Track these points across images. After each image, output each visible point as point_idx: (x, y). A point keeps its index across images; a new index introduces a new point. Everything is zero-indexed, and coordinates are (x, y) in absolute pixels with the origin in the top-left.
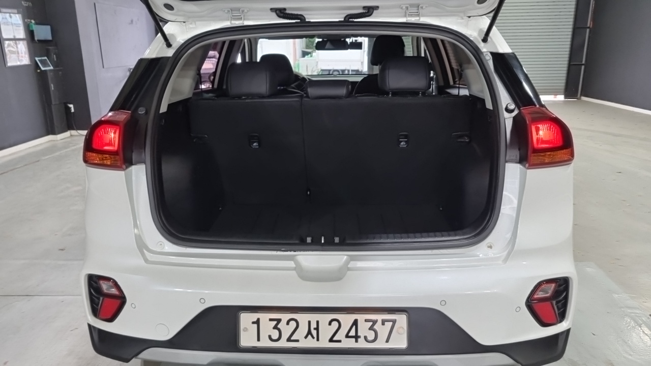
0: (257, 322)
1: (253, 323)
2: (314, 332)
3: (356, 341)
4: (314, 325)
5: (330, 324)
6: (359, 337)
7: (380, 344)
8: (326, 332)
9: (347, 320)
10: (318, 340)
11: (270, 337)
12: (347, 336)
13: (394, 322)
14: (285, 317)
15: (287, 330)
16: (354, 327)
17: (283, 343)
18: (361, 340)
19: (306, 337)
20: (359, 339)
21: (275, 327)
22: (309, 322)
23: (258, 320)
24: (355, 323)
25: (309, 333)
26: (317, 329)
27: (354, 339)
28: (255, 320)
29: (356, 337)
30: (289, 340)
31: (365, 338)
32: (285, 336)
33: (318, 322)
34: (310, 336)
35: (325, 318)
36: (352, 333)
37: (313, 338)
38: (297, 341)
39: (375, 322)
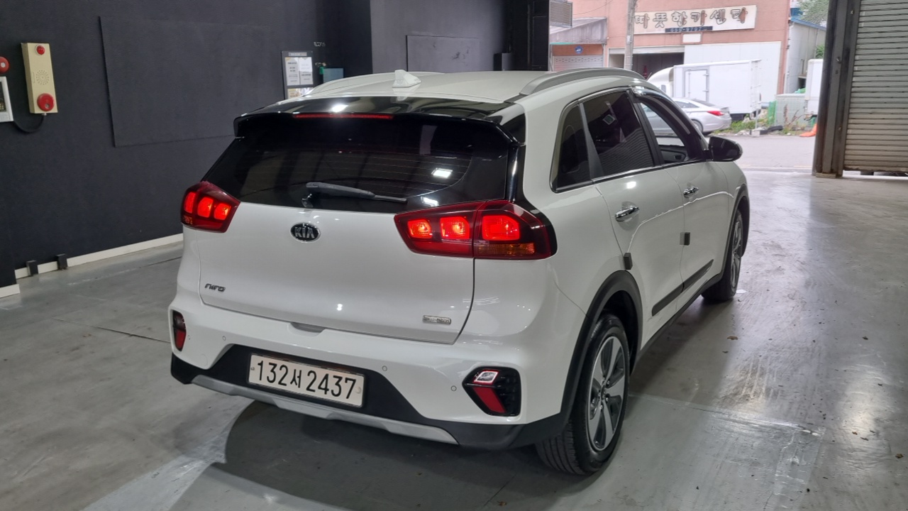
0: (261, 364)
1: (259, 364)
2: (297, 380)
3: (326, 393)
4: (297, 374)
5: (309, 375)
6: (328, 390)
7: (342, 399)
8: (306, 380)
9: (321, 372)
10: (299, 387)
11: (268, 378)
12: (320, 388)
13: (354, 381)
14: (280, 363)
15: (280, 374)
16: (325, 381)
17: (275, 385)
18: (329, 392)
19: (291, 383)
20: (328, 392)
21: (272, 371)
22: (295, 371)
23: (262, 362)
24: (326, 377)
25: (294, 380)
26: (299, 377)
27: (324, 391)
28: (260, 362)
29: (326, 390)
30: (280, 383)
31: (332, 391)
32: (278, 379)
33: (301, 371)
34: (294, 382)
35: (306, 368)
36: (323, 386)
37: (296, 384)
38: (285, 385)
39: (340, 378)
